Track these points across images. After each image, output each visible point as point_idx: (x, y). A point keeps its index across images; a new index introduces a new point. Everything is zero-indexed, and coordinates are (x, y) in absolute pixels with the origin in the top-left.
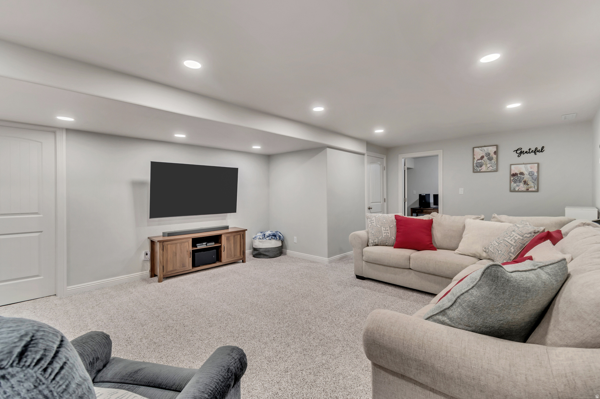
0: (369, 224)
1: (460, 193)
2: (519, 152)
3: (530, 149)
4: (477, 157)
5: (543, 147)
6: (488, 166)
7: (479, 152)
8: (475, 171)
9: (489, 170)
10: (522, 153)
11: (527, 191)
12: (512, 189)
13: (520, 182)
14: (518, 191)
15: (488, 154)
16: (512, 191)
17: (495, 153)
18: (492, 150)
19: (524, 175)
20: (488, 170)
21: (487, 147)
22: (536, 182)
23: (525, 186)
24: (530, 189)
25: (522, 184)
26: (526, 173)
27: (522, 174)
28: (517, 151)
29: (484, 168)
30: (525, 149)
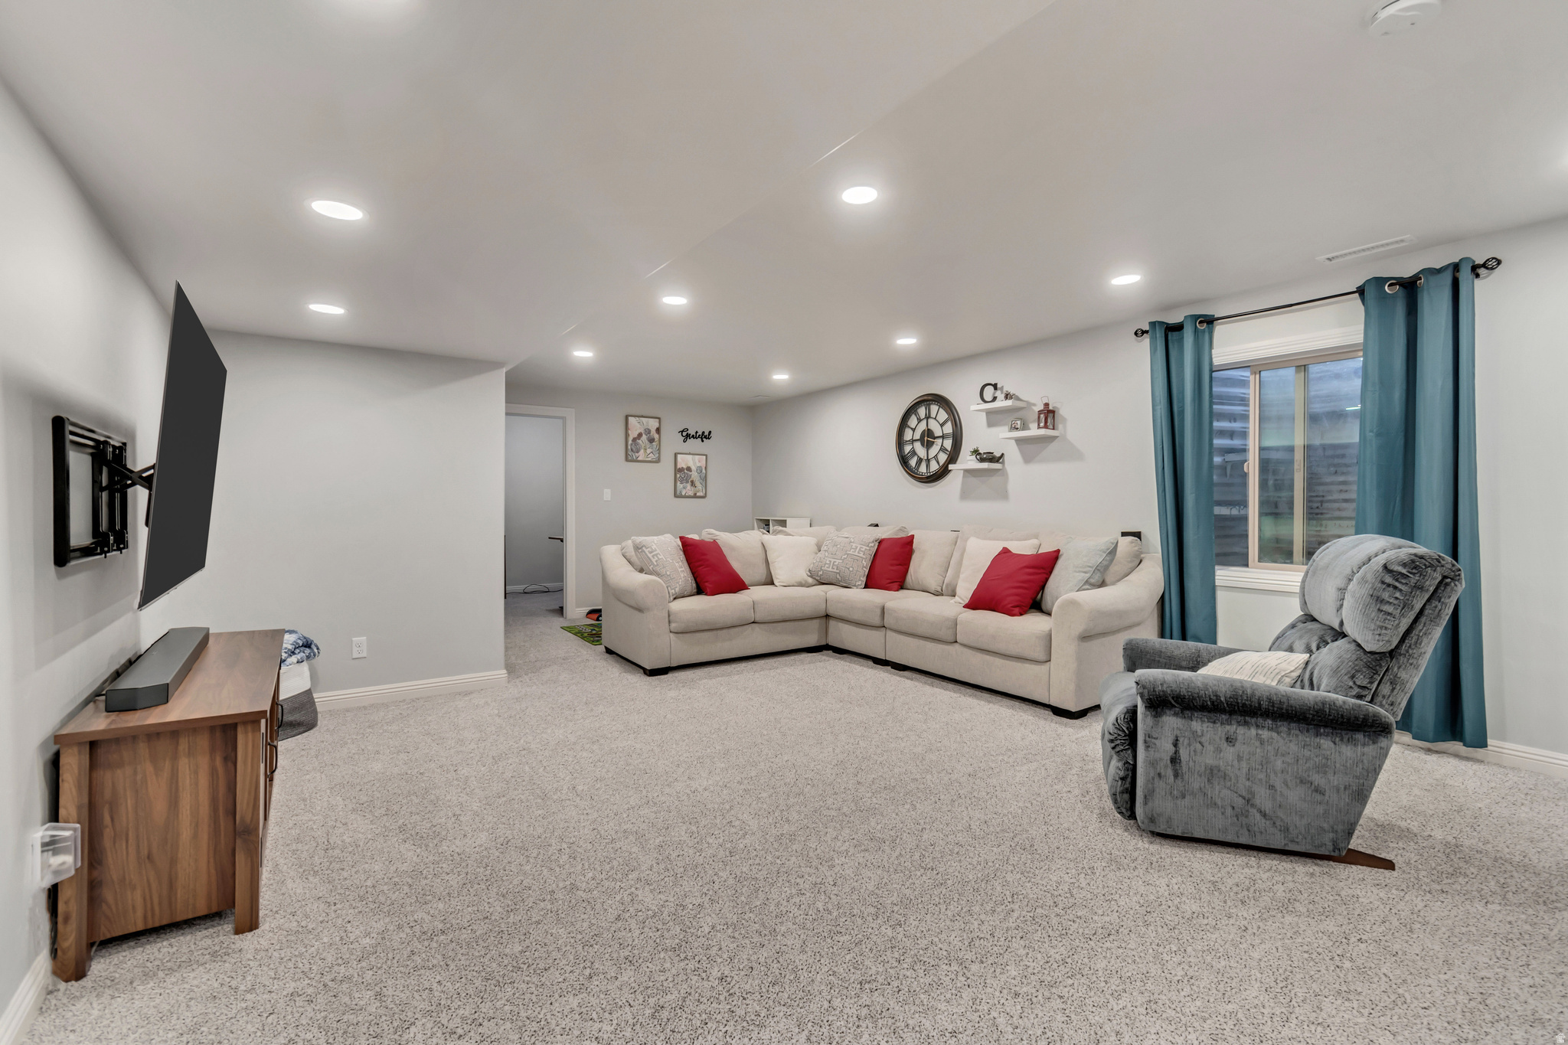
0: (652, 559)
1: (605, 499)
2: (685, 434)
3: (697, 432)
4: (633, 434)
5: (710, 432)
6: (649, 451)
7: (636, 426)
8: (630, 458)
9: (649, 459)
10: (688, 436)
11: (695, 496)
12: (678, 492)
13: (687, 482)
14: (686, 497)
15: (648, 431)
16: (677, 495)
17: (658, 430)
18: (653, 424)
19: (691, 471)
20: (647, 459)
21: (647, 419)
22: (704, 484)
23: (693, 488)
24: (698, 494)
25: (689, 486)
26: (693, 468)
27: (689, 469)
28: (682, 432)
29: (641, 455)
30: (692, 432)
